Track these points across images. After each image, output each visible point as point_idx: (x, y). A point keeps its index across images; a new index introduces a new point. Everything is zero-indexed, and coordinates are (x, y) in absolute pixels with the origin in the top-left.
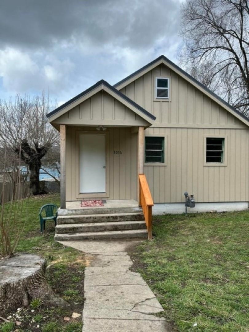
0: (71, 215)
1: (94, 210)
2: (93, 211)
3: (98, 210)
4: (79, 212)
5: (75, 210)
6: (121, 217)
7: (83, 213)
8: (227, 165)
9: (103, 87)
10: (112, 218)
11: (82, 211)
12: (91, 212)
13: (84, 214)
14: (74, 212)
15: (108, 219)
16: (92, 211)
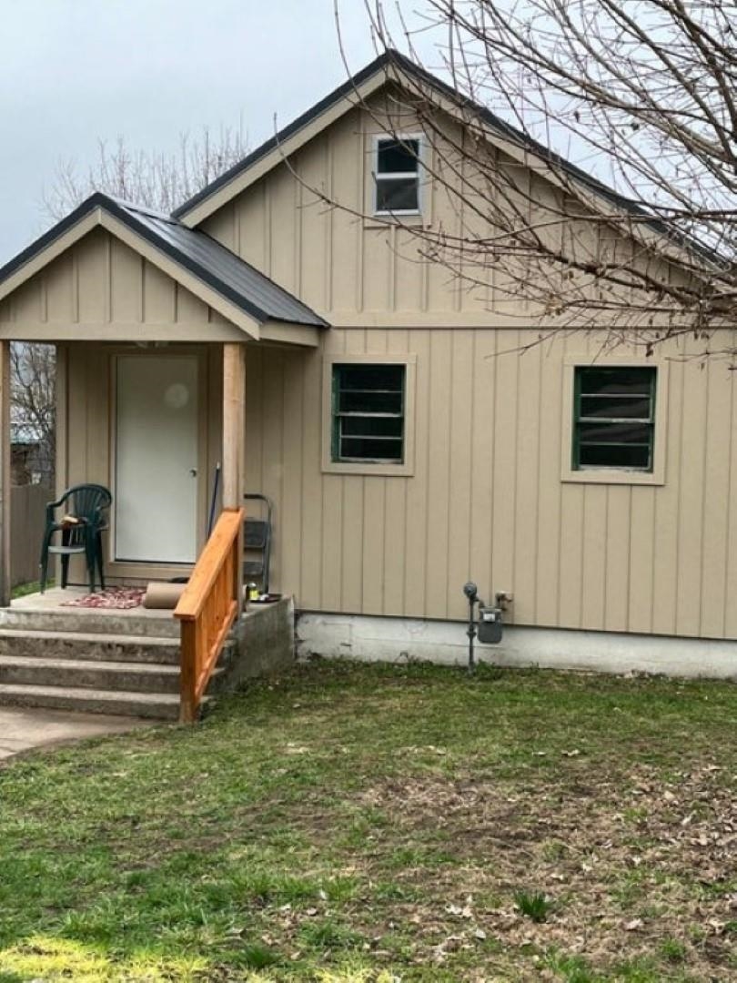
0: (15, 627)
1: (82, 620)
2: (78, 620)
3: (93, 621)
4: (38, 622)
5: (28, 614)
6: (147, 648)
7: (50, 625)
8: (666, 481)
9: (100, 217)
10: (120, 650)
11: (47, 618)
12: (74, 625)
13: (52, 628)
14: (24, 620)
15: (109, 651)
16: (74, 621)
